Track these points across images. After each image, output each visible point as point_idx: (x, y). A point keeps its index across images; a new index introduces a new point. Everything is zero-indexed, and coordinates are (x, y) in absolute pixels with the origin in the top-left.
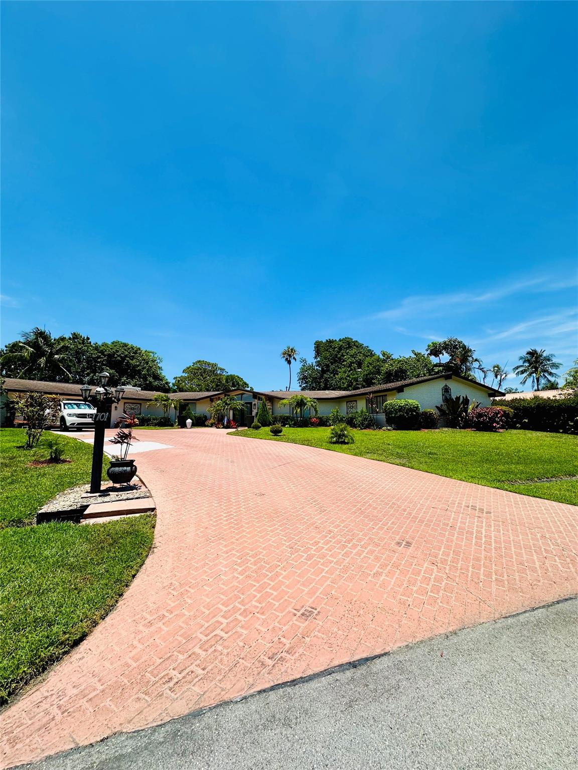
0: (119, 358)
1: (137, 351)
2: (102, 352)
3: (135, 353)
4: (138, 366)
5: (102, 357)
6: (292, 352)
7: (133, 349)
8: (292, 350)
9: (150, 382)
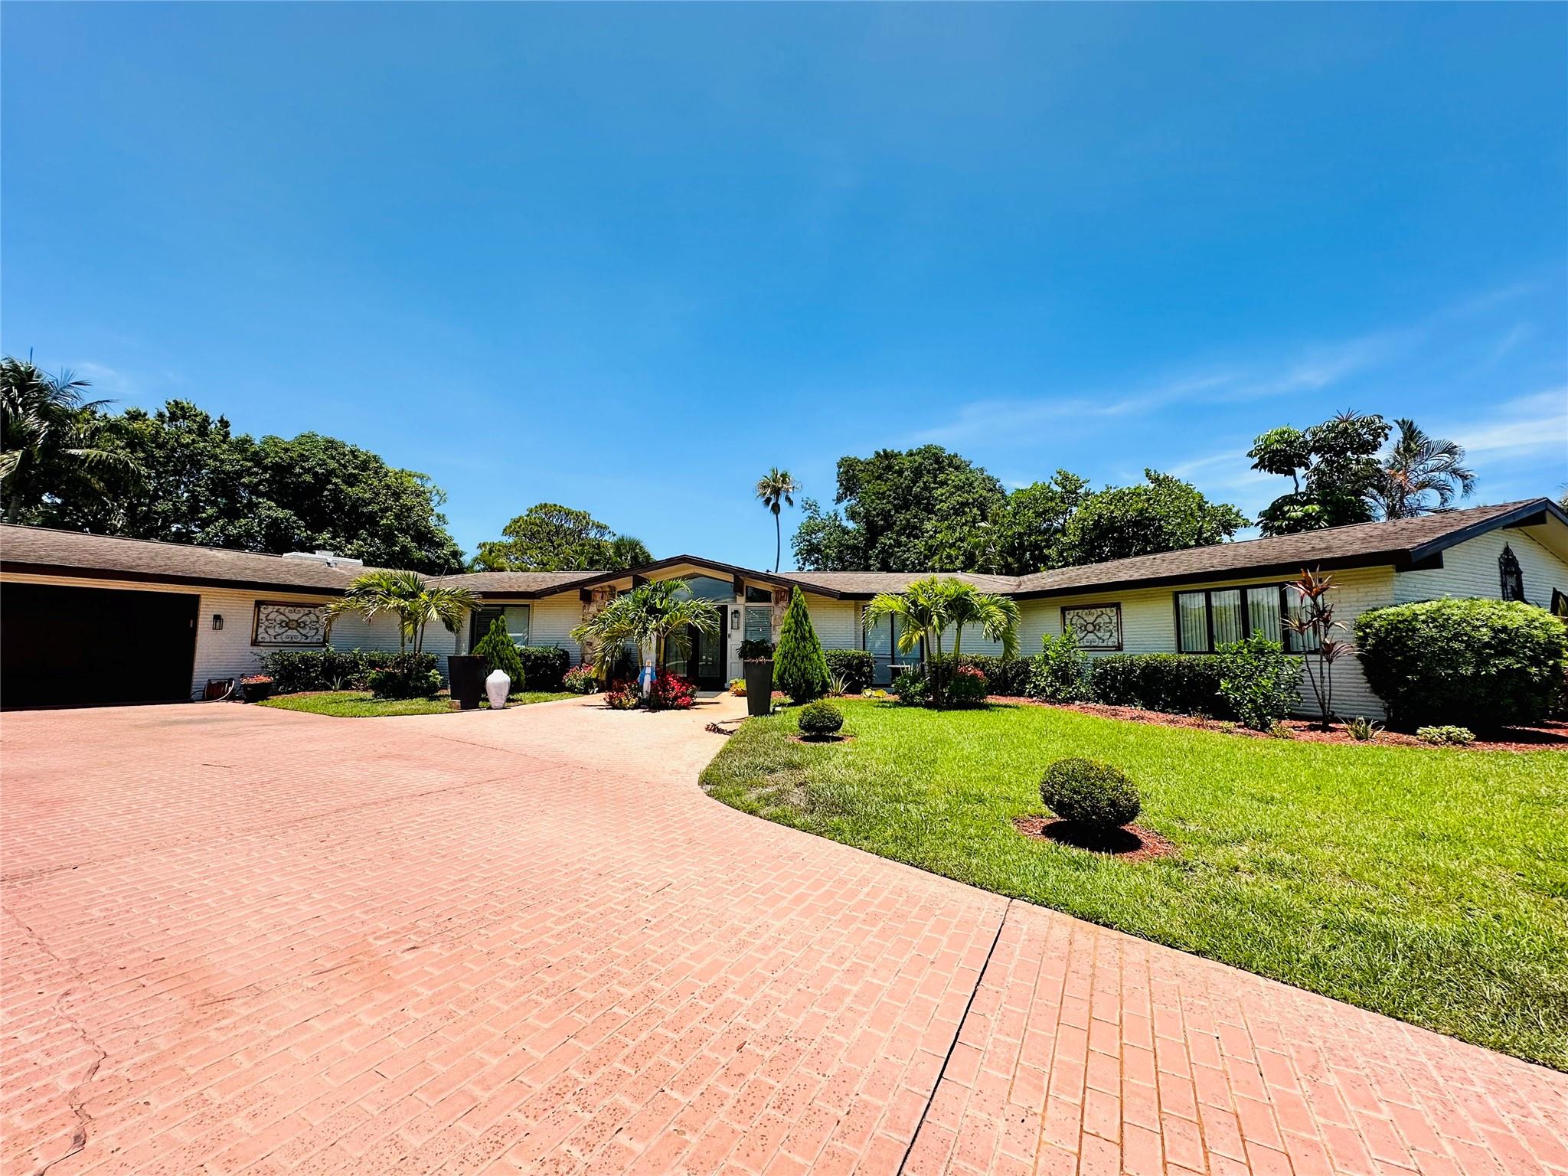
0: (308, 478)
1: (367, 464)
2: (257, 458)
3: (364, 466)
4: (371, 501)
5: (257, 474)
6: (784, 481)
7: (356, 457)
8: (784, 476)
9: (404, 547)
